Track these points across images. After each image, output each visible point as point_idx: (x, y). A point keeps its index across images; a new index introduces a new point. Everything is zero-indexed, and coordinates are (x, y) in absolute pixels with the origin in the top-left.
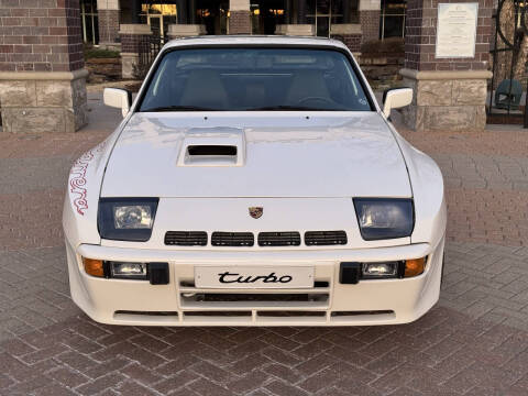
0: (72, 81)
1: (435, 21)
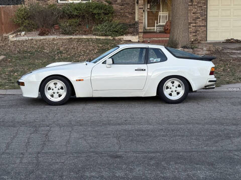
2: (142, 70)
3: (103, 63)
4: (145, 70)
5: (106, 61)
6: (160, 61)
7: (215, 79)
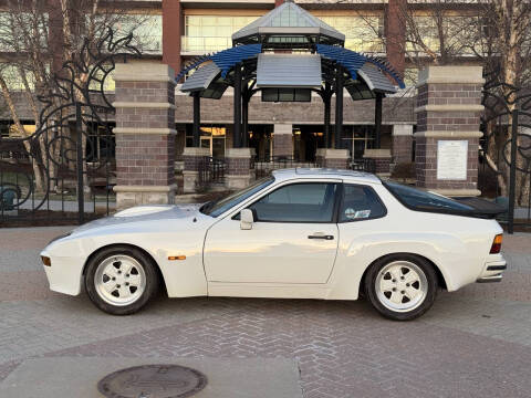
0: (169, 192)
1: (436, 153)
2: (326, 238)
3: (233, 218)
4: (332, 238)
5: (239, 213)
6: (370, 218)
7: (503, 263)
